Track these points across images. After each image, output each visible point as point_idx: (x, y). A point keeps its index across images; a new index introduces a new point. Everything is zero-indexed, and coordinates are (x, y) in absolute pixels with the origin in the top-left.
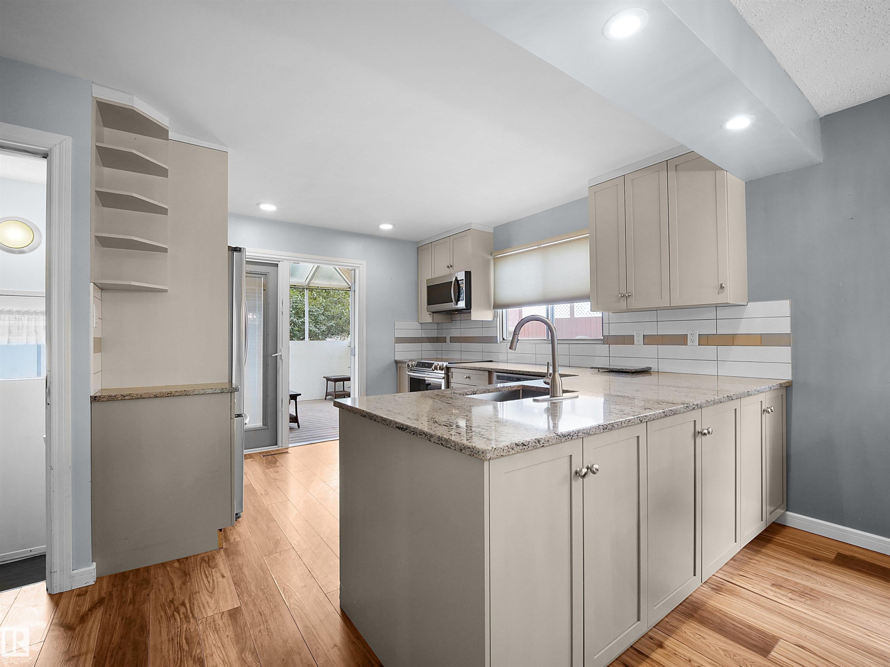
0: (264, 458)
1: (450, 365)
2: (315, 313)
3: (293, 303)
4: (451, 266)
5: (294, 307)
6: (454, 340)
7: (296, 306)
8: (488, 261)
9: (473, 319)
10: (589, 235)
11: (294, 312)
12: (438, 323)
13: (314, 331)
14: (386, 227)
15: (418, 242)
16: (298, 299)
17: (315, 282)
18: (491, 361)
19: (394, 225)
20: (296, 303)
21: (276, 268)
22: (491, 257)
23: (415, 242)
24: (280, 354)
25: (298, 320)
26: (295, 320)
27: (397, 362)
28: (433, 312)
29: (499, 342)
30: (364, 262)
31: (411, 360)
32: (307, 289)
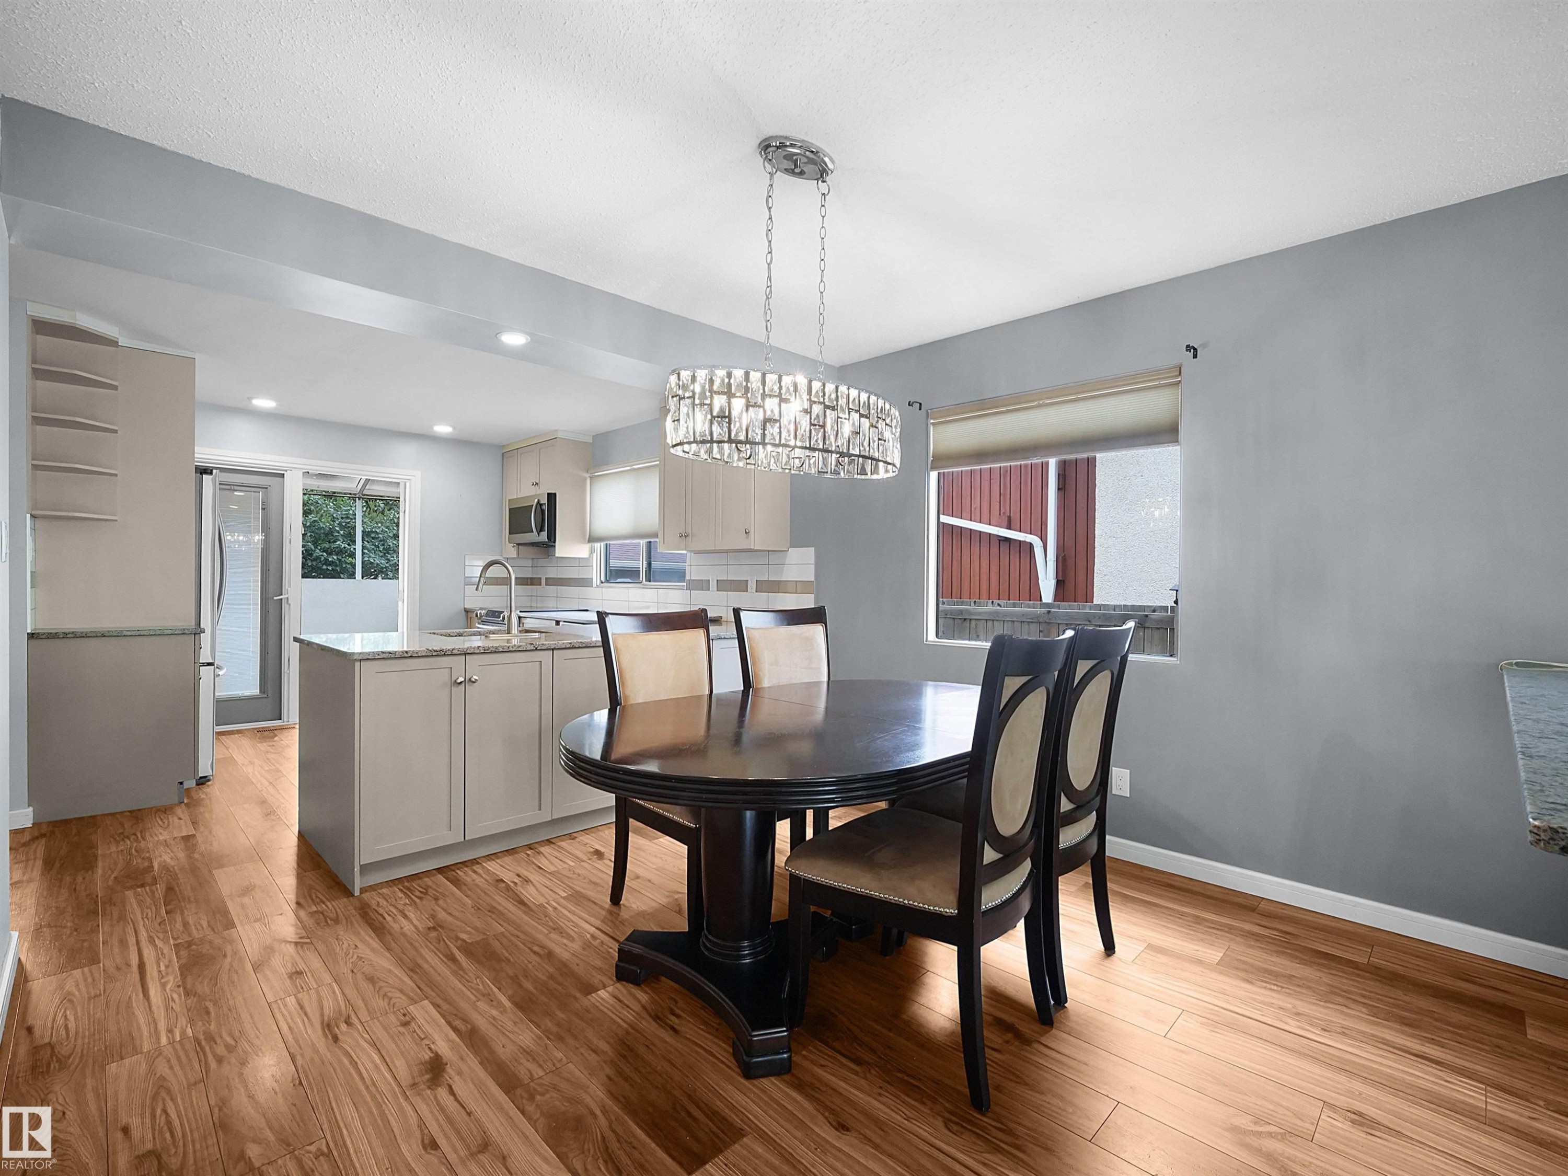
0: (259, 734)
1: (522, 615)
2: (381, 536)
3: (342, 518)
4: (537, 484)
5: (344, 524)
6: (550, 582)
7: (348, 523)
8: (585, 479)
9: (557, 555)
10: (658, 462)
11: (342, 532)
12: (533, 559)
13: (377, 564)
14: (443, 429)
15: (503, 446)
16: (351, 512)
17: (371, 488)
18: (587, 610)
19: (454, 428)
20: (348, 518)
21: (282, 479)
22: (587, 475)
23: (499, 446)
24: (286, 596)
25: (349, 545)
26: (343, 546)
27: (467, 611)
28: (519, 544)
29: (595, 585)
30: (418, 474)
31: (481, 609)
32: (359, 499)
